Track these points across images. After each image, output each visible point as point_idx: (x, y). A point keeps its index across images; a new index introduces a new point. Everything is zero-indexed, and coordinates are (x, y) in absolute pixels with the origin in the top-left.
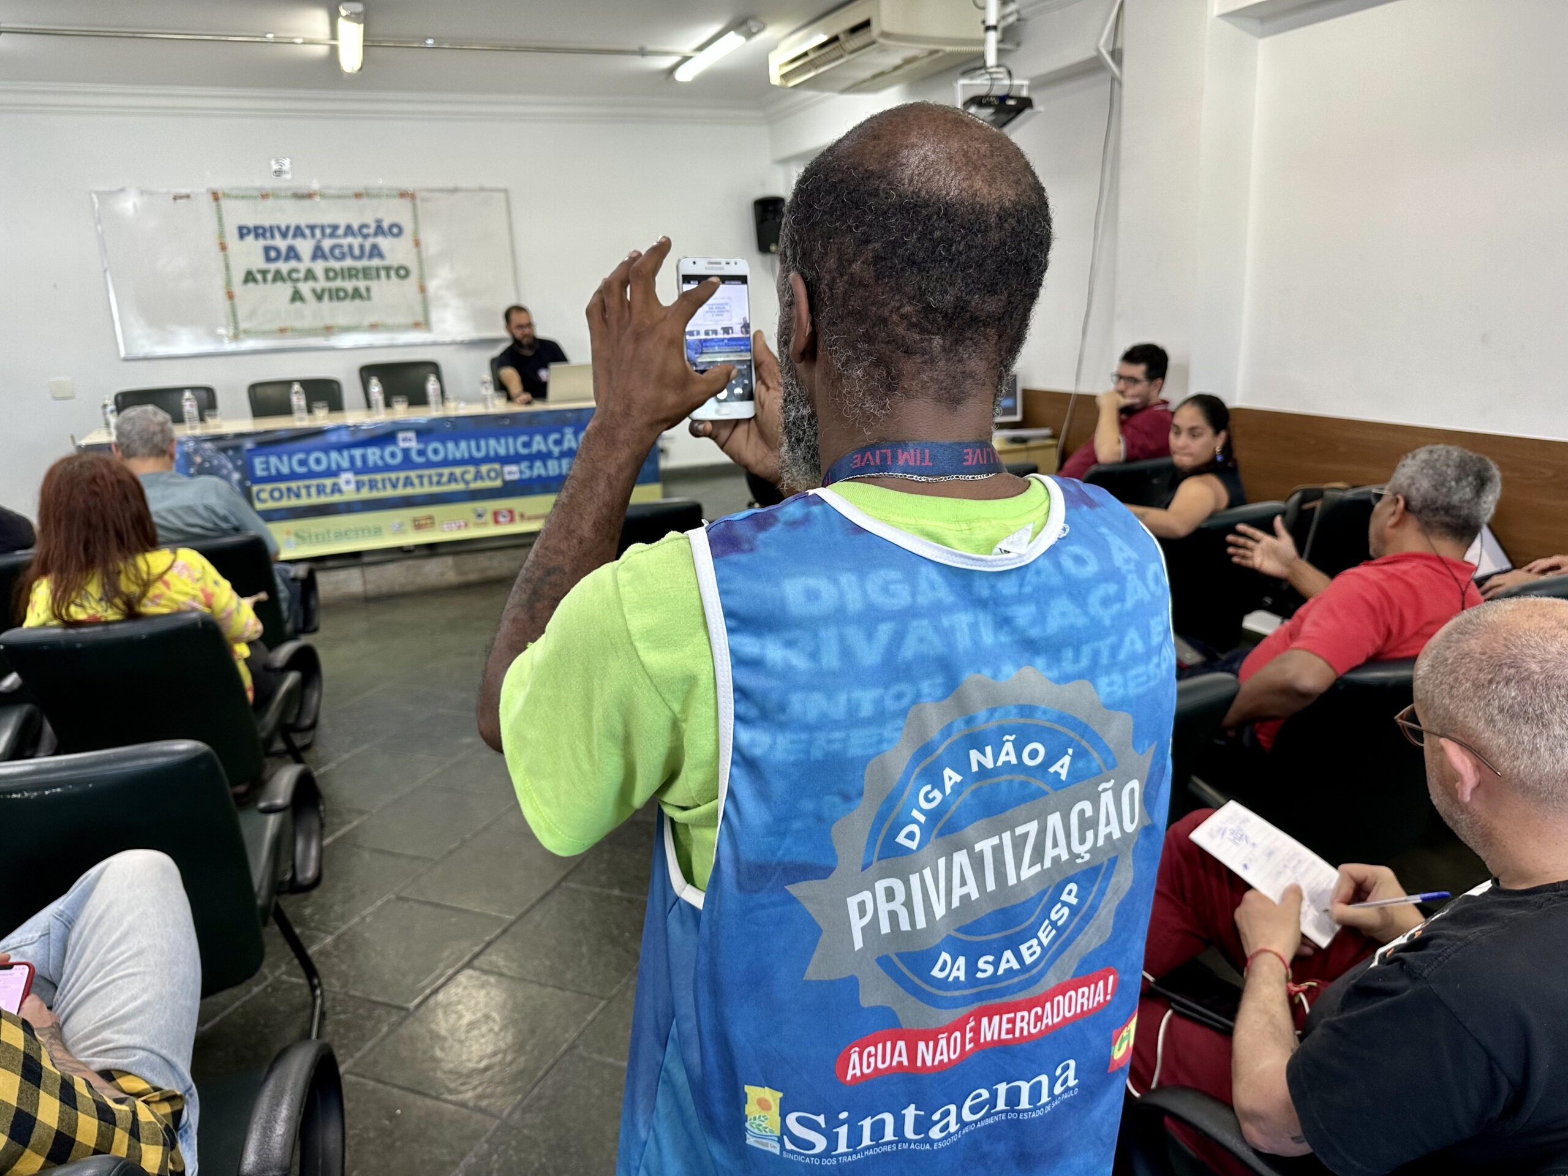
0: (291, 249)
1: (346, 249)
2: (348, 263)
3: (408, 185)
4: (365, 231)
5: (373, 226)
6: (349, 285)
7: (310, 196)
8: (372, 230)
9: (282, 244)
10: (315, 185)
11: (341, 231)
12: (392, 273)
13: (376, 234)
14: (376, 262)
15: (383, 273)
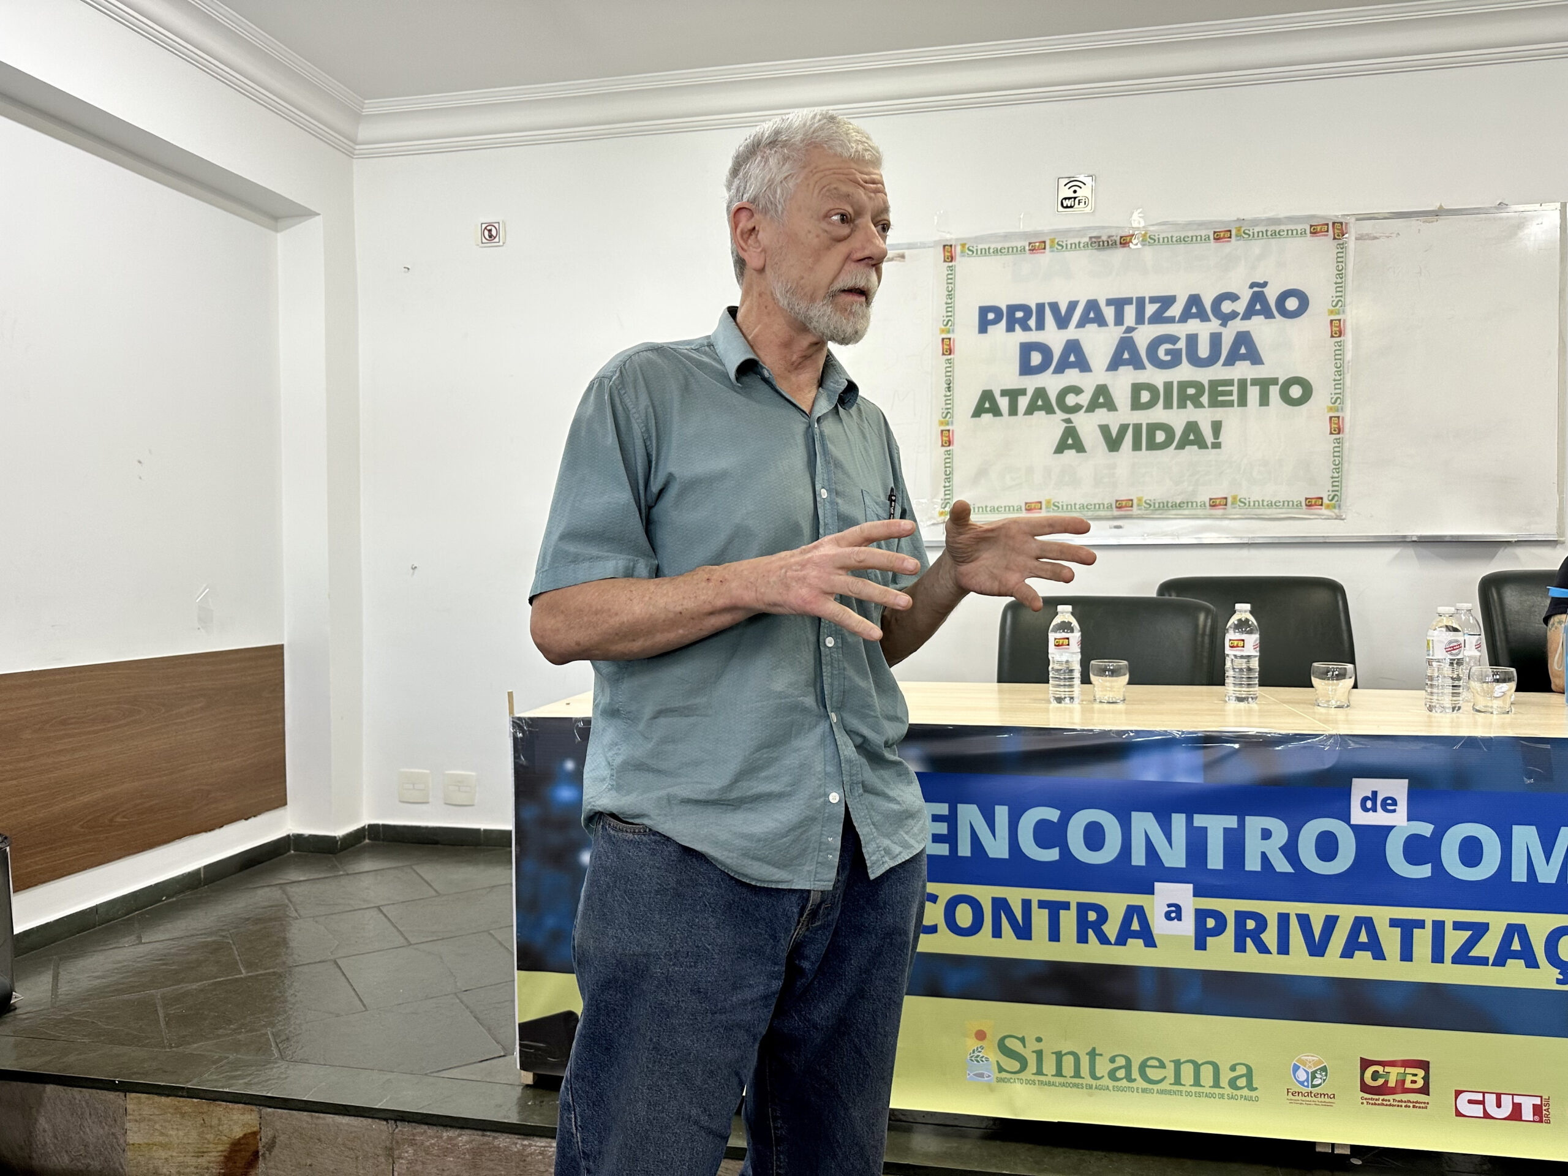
0: (1073, 347)
1: (1182, 345)
2: (1185, 372)
3: (1332, 210)
4: (1227, 307)
5: (1246, 295)
6: (1177, 419)
7: (1124, 242)
8: (1241, 306)
9: (1054, 338)
10: (1137, 221)
11: (1176, 311)
12: (1274, 391)
13: (1249, 314)
14: (1243, 370)
15: (1253, 393)
